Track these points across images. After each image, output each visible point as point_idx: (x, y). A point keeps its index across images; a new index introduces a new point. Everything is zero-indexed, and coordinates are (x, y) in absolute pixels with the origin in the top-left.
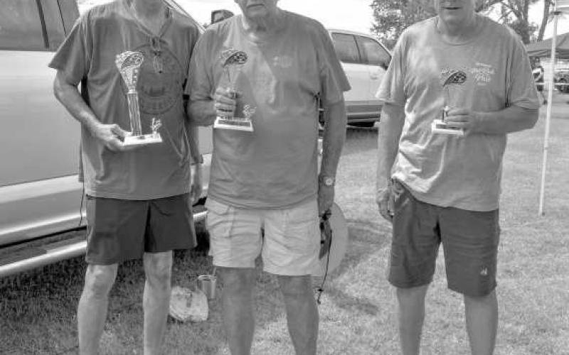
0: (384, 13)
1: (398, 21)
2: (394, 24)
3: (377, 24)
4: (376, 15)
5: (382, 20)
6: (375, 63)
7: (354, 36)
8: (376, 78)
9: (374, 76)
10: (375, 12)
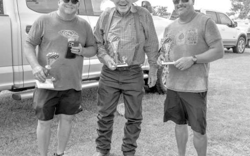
0: (236, 3)
1: (242, 7)
2: (240, 8)
3: (232, 8)
4: (233, 4)
5: (235, 6)
6: (224, 24)
7: (216, 12)
8: (224, 30)
9: (223, 29)
10: (232, 3)
